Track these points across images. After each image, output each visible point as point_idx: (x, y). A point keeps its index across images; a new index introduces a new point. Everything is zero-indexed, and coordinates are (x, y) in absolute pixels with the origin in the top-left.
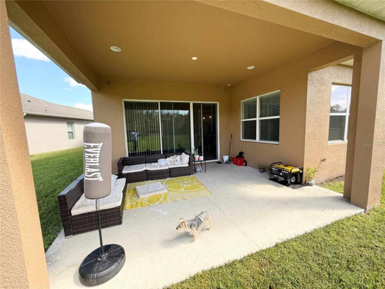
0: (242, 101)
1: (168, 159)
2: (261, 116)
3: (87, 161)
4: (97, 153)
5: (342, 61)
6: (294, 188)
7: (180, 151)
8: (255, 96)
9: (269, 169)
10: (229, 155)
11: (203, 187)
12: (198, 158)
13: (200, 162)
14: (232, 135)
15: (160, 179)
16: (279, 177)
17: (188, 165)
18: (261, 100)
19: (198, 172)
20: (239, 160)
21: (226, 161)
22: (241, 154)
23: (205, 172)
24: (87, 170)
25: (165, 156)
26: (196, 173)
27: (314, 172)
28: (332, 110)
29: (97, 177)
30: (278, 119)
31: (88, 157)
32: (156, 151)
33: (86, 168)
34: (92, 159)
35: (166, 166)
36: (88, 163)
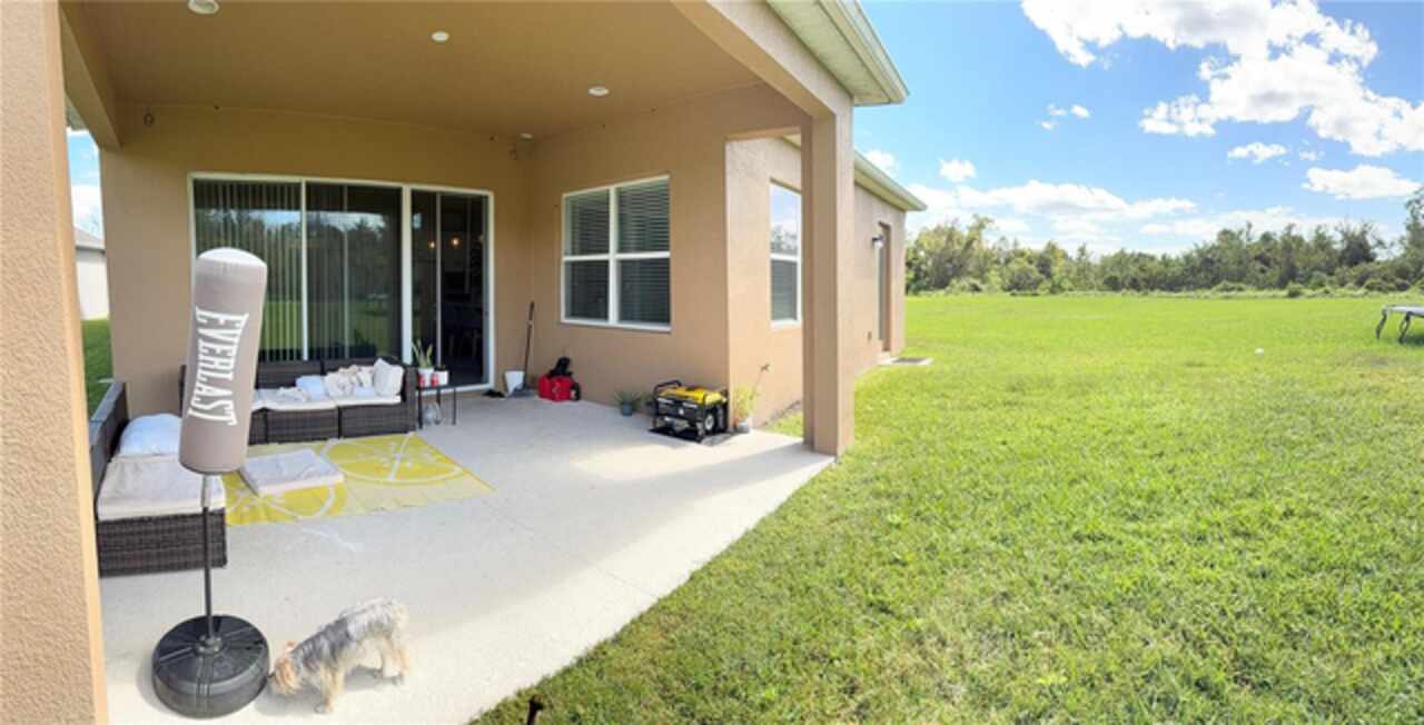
0: (565, 195)
1: (331, 376)
2: (622, 249)
3: (201, 364)
4: (231, 343)
5: (789, 134)
6: (712, 444)
7: (364, 354)
8: (604, 184)
9: (648, 404)
10: (525, 370)
11: (458, 470)
12: (432, 375)
13: (434, 392)
14: (532, 306)
15: (307, 440)
16: (677, 421)
17: (398, 400)
18: (621, 196)
19: (429, 423)
20: (558, 384)
21: (516, 390)
22: (563, 363)
23: (454, 423)
24: (200, 389)
25: (318, 369)
26: (424, 426)
27: (751, 398)
28: (776, 247)
29: (223, 414)
30: (666, 261)
31: (206, 351)
32: (285, 351)
33: (198, 385)
34: (217, 361)
35: (323, 400)
36: (204, 369)
